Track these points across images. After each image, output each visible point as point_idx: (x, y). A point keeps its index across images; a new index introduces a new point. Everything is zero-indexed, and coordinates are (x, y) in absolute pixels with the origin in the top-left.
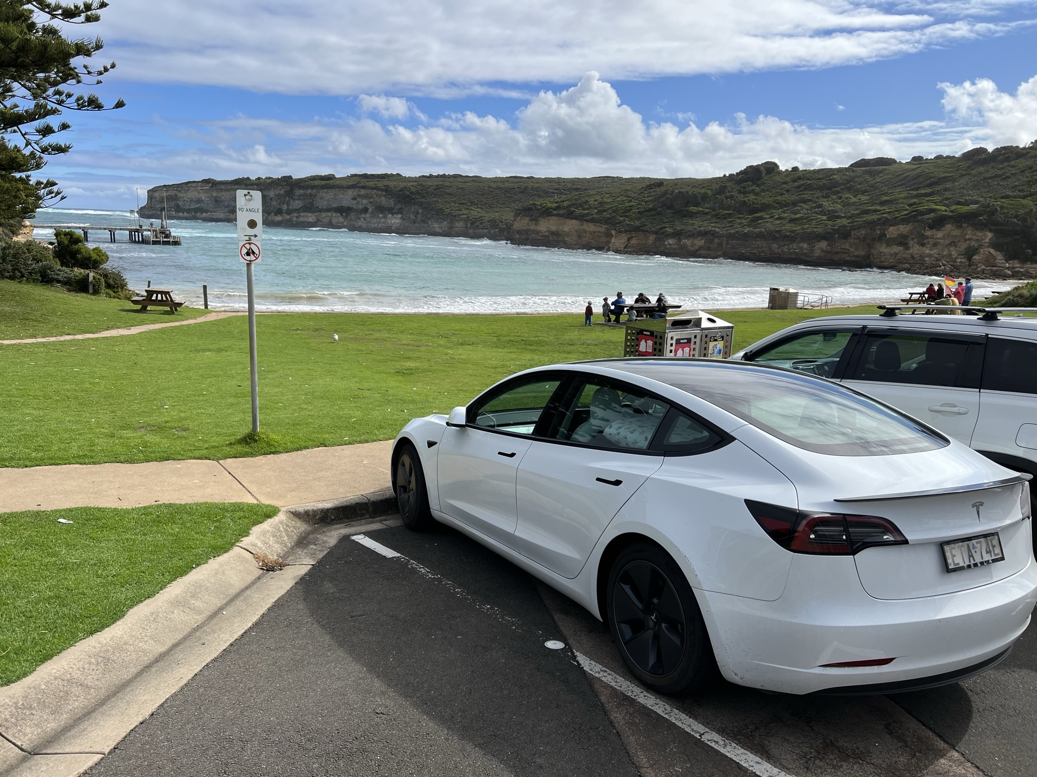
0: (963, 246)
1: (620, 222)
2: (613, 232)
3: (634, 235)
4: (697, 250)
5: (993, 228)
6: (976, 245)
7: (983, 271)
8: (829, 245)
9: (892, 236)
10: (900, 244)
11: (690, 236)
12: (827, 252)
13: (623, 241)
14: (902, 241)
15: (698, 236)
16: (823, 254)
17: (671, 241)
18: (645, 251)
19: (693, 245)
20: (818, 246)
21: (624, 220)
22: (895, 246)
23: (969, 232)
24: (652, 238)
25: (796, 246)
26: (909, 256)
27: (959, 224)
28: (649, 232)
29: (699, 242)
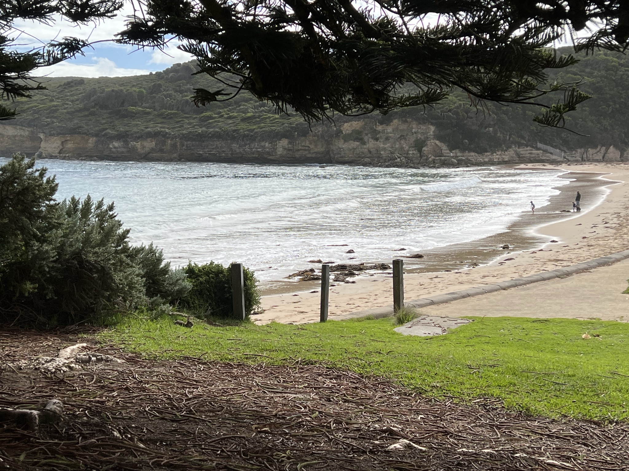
0: (412, 139)
1: (48, 124)
2: (42, 136)
3: (68, 138)
4: (149, 153)
5: (434, 121)
6: (422, 138)
7: (434, 161)
8: (290, 143)
9: (348, 132)
10: (356, 139)
11: (139, 138)
12: (289, 150)
13: (55, 145)
14: (357, 136)
15: (147, 137)
16: (285, 152)
17: (116, 144)
18: (86, 156)
19: (143, 147)
20: (280, 144)
21: (53, 122)
22: (352, 142)
23: (414, 126)
24: (92, 141)
25: (258, 145)
26: (366, 150)
27: (404, 119)
28: (87, 135)
29: (149, 144)
